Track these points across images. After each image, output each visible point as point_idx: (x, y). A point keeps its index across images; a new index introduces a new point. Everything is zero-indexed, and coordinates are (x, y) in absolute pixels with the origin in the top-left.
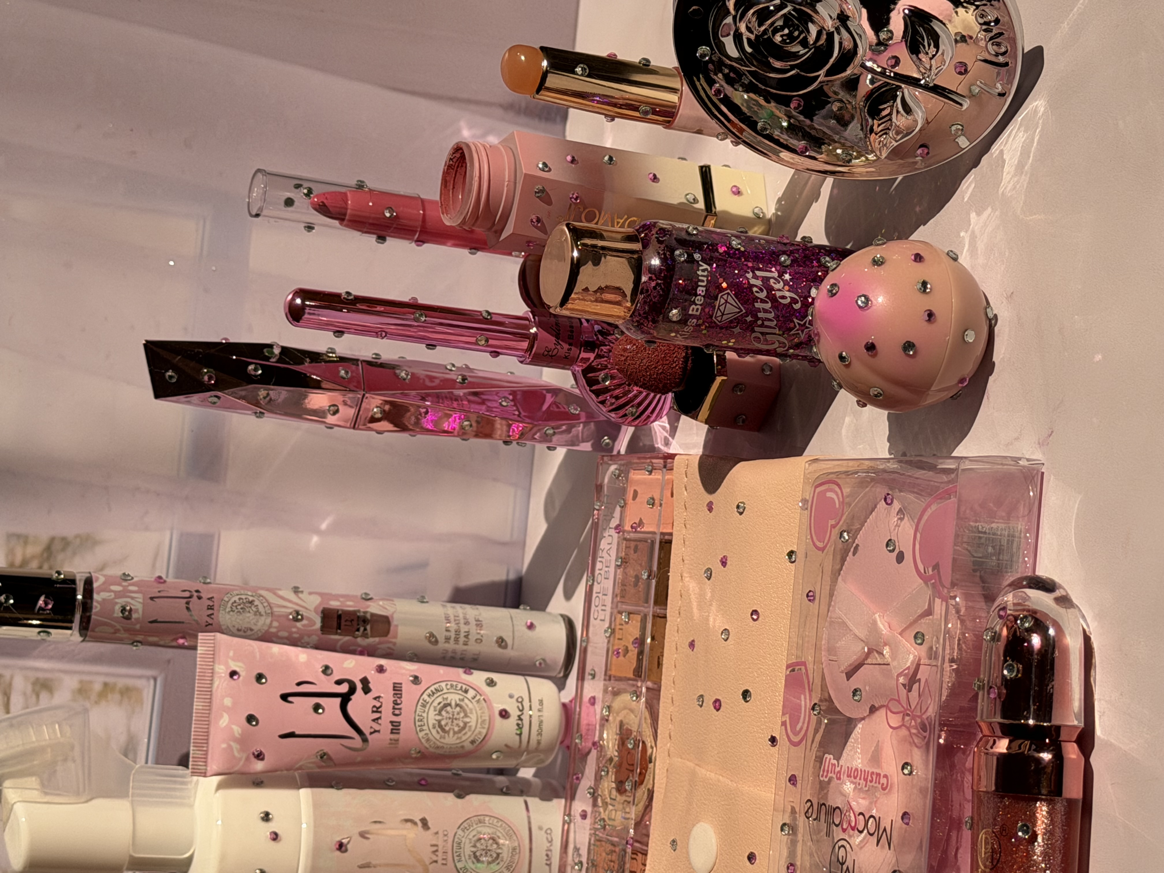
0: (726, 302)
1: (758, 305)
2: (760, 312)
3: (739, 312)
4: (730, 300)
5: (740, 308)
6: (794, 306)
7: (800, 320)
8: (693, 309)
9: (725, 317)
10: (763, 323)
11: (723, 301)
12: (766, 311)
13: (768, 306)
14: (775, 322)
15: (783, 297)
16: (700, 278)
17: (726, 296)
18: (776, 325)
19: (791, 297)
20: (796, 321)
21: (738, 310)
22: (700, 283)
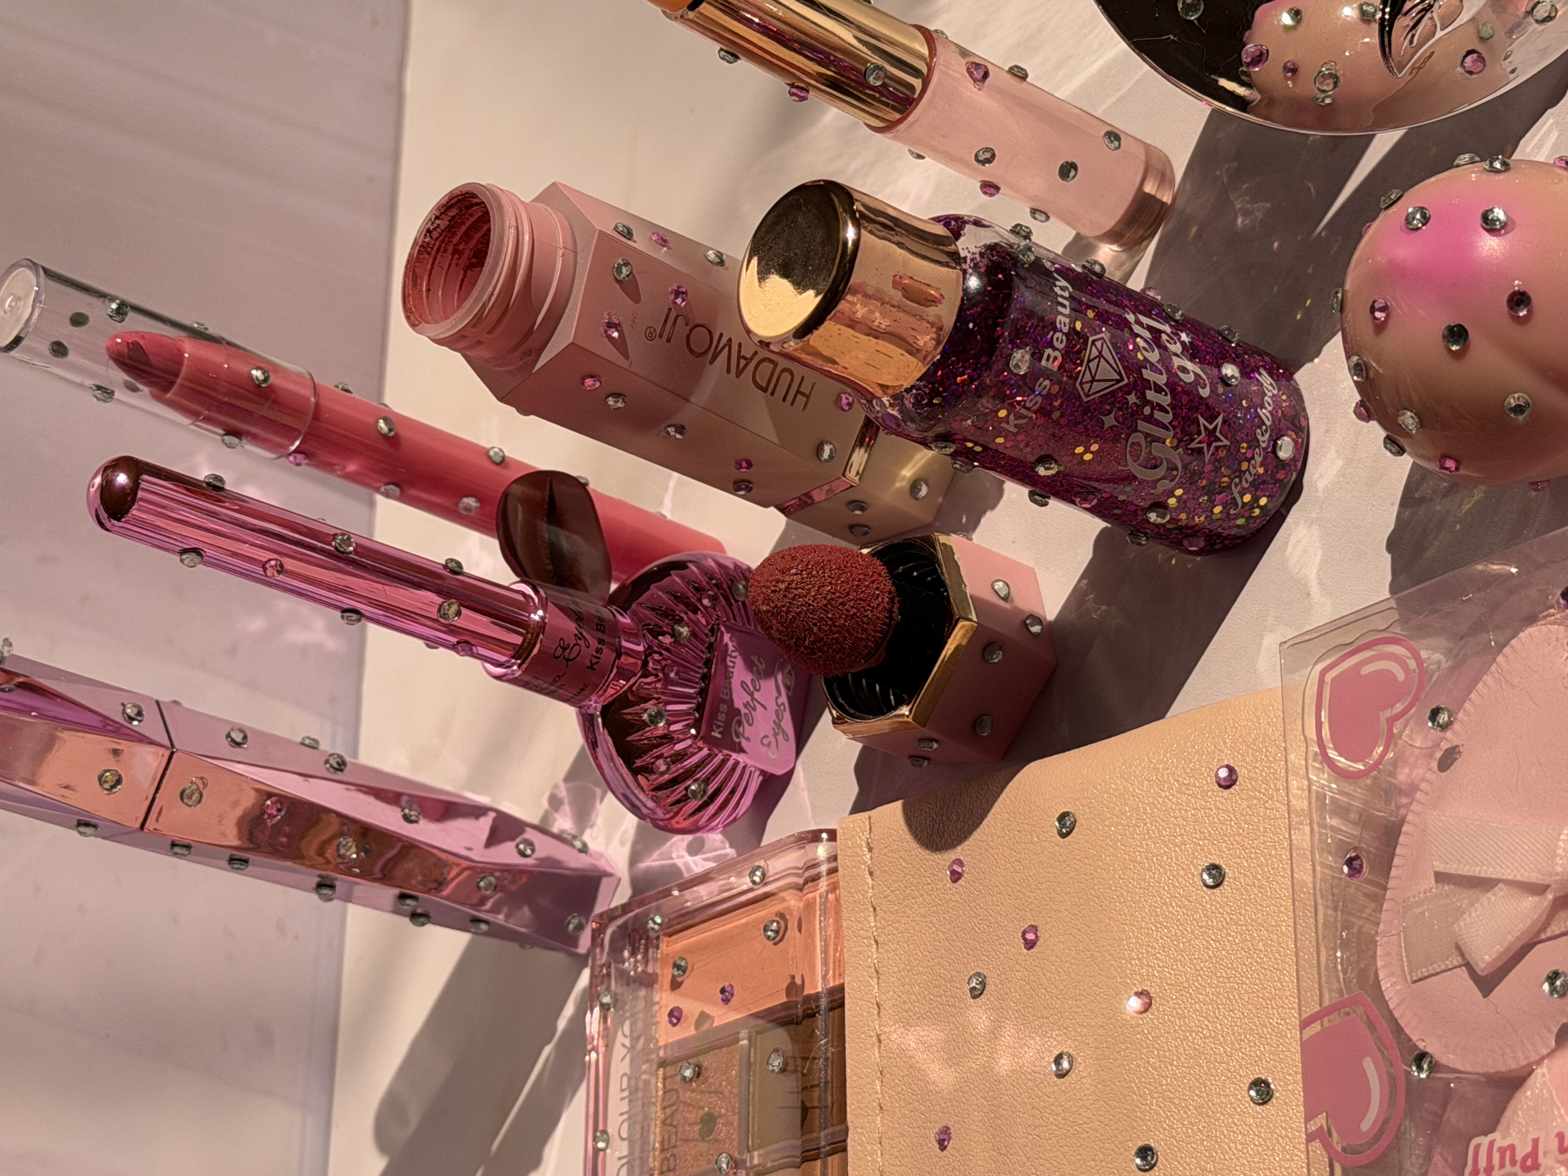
0: (1100, 355)
1: (1147, 374)
2: (1151, 390)
3: (1118, 381)
4: (1106, 353)
5: (1120, 374)
6: (1200, 390)
7: (1206, 420)
8: (1049, 356)
9: (1096, 386)
10: (1152, 413)
11: (1095, 353)
12: (1158, 389)
13: (1162, 380)
14: (1170, 416)
15: (1184, 370)
16: (1060, 299)
17: (1100, 342)
18: (1170, 423)
19: (1196, 374)
20: (1202, 421)
21: (1118, 377)
22: (1060, 309)
